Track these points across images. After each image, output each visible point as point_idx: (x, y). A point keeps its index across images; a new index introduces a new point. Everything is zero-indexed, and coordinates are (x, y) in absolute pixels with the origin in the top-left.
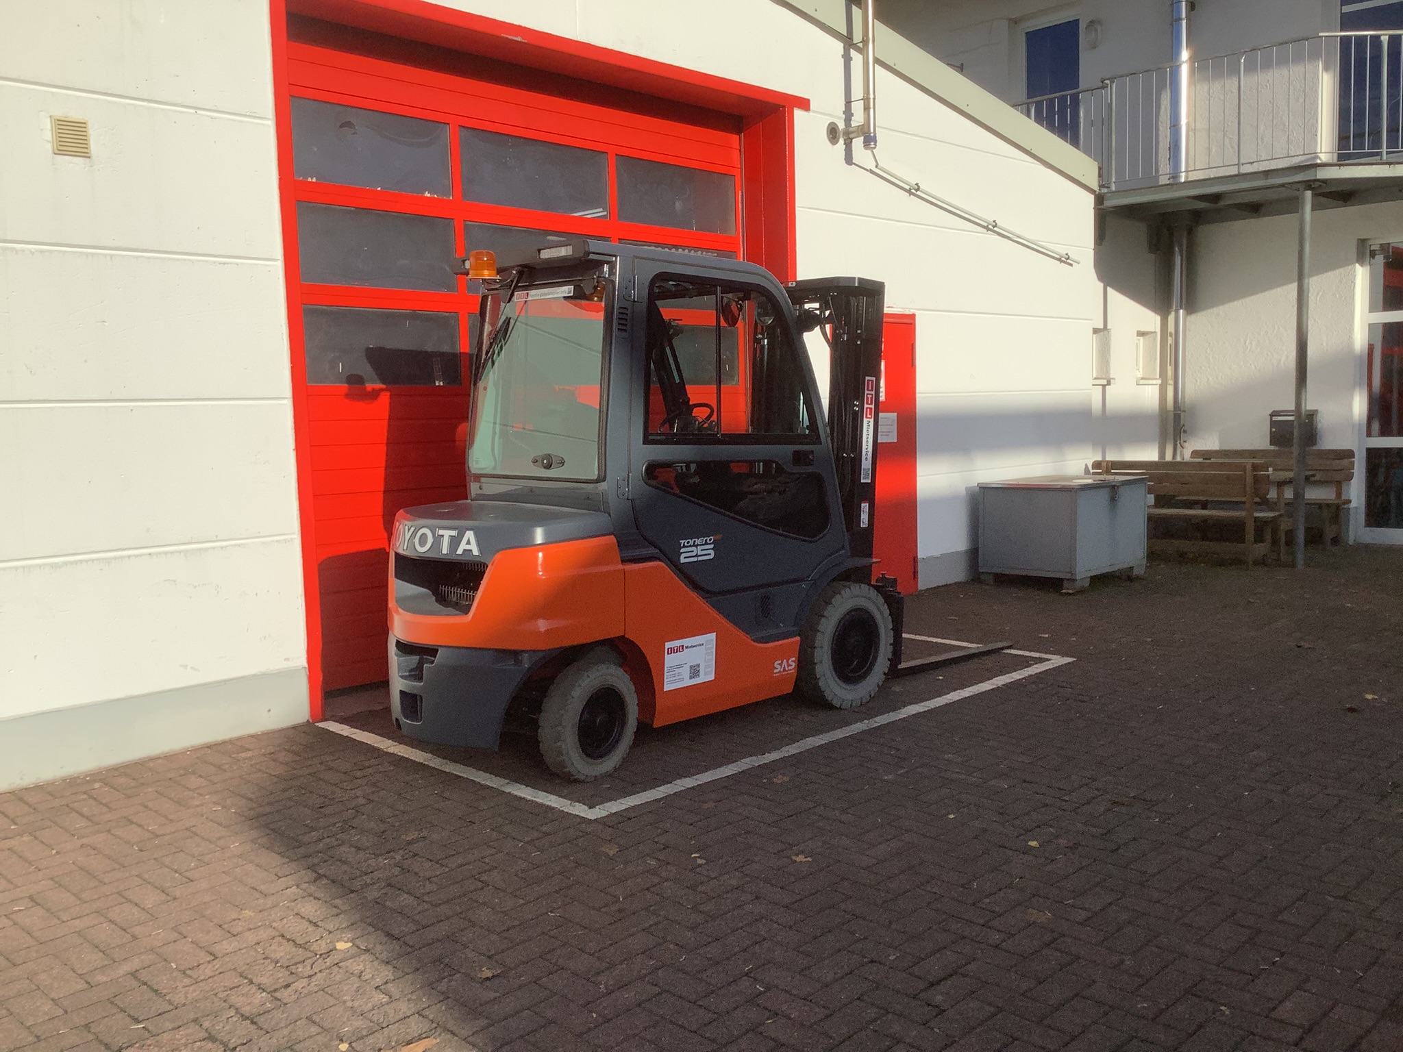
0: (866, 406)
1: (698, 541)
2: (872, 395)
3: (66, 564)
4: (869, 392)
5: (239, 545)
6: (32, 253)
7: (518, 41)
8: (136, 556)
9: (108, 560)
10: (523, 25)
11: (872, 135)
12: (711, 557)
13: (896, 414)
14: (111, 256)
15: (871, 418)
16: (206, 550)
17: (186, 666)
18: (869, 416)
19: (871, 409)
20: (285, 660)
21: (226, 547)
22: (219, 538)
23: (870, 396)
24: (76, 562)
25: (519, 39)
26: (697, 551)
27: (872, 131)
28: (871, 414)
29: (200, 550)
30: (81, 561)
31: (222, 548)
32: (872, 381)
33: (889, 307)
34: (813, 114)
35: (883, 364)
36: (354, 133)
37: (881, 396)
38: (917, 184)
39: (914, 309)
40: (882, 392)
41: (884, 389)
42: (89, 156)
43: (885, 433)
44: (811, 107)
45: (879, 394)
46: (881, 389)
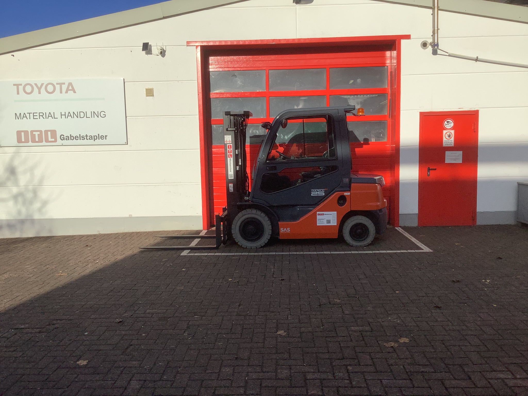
3: (147, 185)
5: (186, 184)
6: (141, 118)
8: (162, 185)
9: (155, 185)
11: (436, 43)
13: (462, 152)
14: (158, 118)
16: (178, 185)
17: (172, 211)
20: (197, 213)
21: (183, 185)
22: (181, 182)
24: (148, 185)
25: (274, 43)
27: (436, 41)
29: (176, 185)
30: (150, 185)
31: (182, 185)
33: (460, 108)
34: (412, 40)
35: (453, 132)
36: (236, 77)
37: (451, 145)
38: (477, 57)
39: (478, 108)
40: (452, 143)
41: (453, 142)
42: (153, 96)
43: (453, 159)
44: (411, 37)
45: (450, 144)
46: (451, 142)
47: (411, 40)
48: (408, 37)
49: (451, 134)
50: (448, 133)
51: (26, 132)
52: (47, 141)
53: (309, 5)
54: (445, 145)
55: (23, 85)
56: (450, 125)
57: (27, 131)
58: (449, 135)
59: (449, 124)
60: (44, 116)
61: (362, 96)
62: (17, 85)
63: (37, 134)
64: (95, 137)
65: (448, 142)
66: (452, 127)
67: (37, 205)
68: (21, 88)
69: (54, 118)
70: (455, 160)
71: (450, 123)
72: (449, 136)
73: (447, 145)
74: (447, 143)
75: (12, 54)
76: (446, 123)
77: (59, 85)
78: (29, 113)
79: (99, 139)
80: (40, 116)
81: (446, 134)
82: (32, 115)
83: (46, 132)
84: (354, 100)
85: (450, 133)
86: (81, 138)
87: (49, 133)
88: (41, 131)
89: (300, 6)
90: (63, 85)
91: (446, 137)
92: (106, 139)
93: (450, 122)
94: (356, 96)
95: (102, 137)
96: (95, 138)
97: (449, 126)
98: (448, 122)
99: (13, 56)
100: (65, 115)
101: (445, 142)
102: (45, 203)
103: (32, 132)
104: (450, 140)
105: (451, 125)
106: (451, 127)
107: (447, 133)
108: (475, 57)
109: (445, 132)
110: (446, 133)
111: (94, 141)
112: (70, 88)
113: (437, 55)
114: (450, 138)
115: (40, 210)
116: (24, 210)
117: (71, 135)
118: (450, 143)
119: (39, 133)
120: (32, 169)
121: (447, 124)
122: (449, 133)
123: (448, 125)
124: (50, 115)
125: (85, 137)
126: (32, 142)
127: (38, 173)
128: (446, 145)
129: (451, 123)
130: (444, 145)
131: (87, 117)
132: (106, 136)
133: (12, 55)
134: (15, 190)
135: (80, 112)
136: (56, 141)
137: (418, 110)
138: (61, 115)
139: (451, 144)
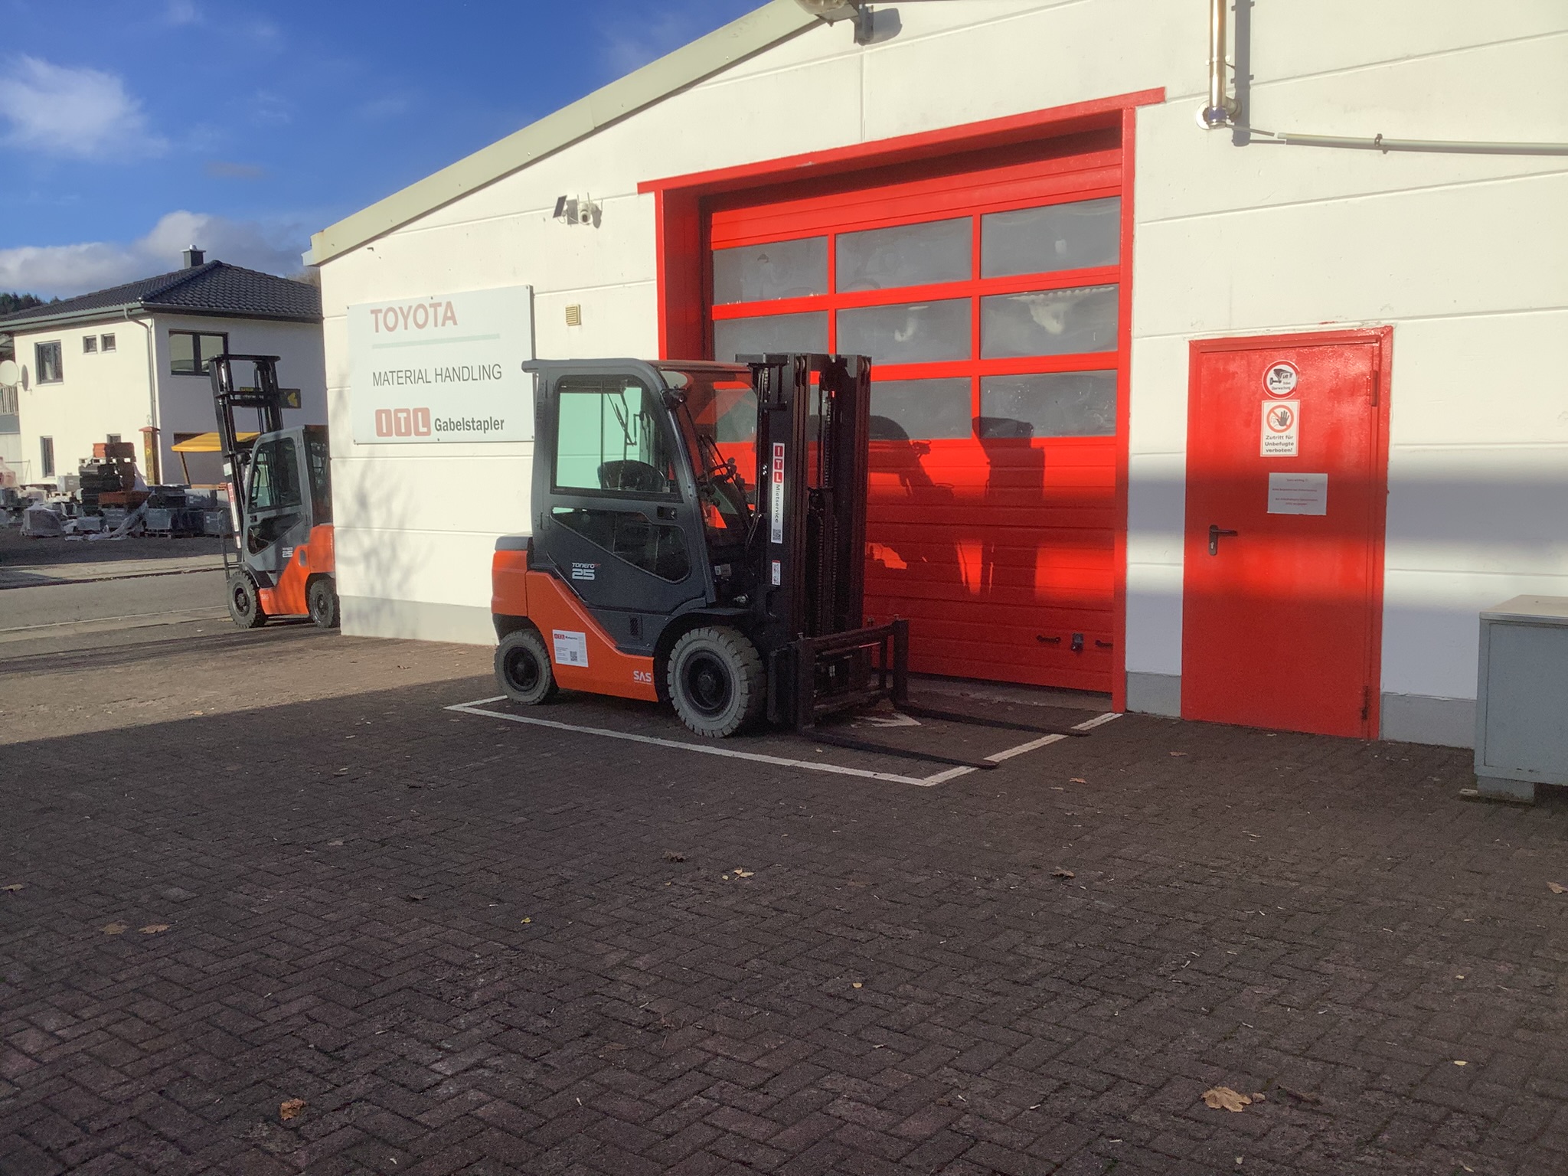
0: (774, 470)
1: (584, 566)
2: (782, 460)
4: (777, 458)
7: (810, 167)
10: (814, 151)
11: (1215, 109)
12: (593, 578)
13: (1326, 475)
15: (781, 482)
18: (778, 480)
19: (780, 474)
23: (779, 462)
25: (810, 163)
26: (584, 572)
27: (1215, 103)
28: (780, 478)
32: (781, 447)
33: (1326, 323)
34: (1174, 102)
35: (1294, 405)
36: (767, 262)
37: (1289, 450)
38: (1380, 137)
39: (1391, 319)
40: (1292, 444)
41: (1295, 440)
42: (580, 324)
43: (1296, 502)
44: (1168, 94)
45: (1284, 448)
46: (1287, 441)
47: (1168, 104)
48: (1157, 96)
49: (1288, 414)
50: (1279, 411)
51: (387, 412)
52: (418, 433)
53: (893, 43)
54: (1269, 453)
55: (384, 312)
56: (1287, 383)
57: (390, 411)
58: (1281, 418)
59: (1282, 379)
60: (412, 378)
61: (1069, 292)
62: (375, 312)
63: (402, 415)
64: (486, 423)
65: (1276, 441)
66: (1291, 389)
67: (396, 576)
68: (381, 316)
69: (427, 382)
70: (1302, 502)
71: (1286, 376)
72: (1282, 421)
73: (1276, 450)
74: (1274, 444)
75: (370, 245)
76: (1272, 374)
77: (433, 309)
78: (392, 372)
79: (491, 429)
80: (406, 377)
81: (1272, 414)
82: (395, 374)
83: (416, 411)
84: (1047, 305)
85: (1286, 411)
86: (466, 427)
87: (420, 414)
88: (407, 411)
89: (872, 48)
90: (438, 308)
91: (1272, 424)
92: (502, 428)
93: (1288, 372)
94: (1051, 294)
95: (497, 424)
96: (486, 427)
97: (1281, 385)
98: (1278, 372)
99: (372, 249)
100: (441, 375)
101: (1268, 441)
102: (408, 573)
103: (397, 411)
104: (1283, 434)
105: (1289, 383)
106: (1288, 391)
107: (1276, 411)
108: (1372, 136)
109: (1267, 406)
110: (1272, 411)
111: (485, 432)
112: (449, 314)
113: (1248, 144)
114: (1285, 427)
115: (400, 587)
116: (378, 587)
117: (450, 419)
118: (1286, 445)
119: (405, 415)
120: (388, 499)
121: (1275, 379)
122: (1283, 410)
123: (1280, 382)
124: (422, 377)
125: (471, 424)
126: (397, 435)
127: (397, 506)
128: (1270, 451)
129: (1291, 375)
130: (1265, 451)
131: (473, 379)
132: (502, 422)
133: (369, 248)
134: (367, 542)
135: (463, 367)
136: (428, 433)
137: (1184, 335)
138: (436, 375)
139: (1287, 448)
